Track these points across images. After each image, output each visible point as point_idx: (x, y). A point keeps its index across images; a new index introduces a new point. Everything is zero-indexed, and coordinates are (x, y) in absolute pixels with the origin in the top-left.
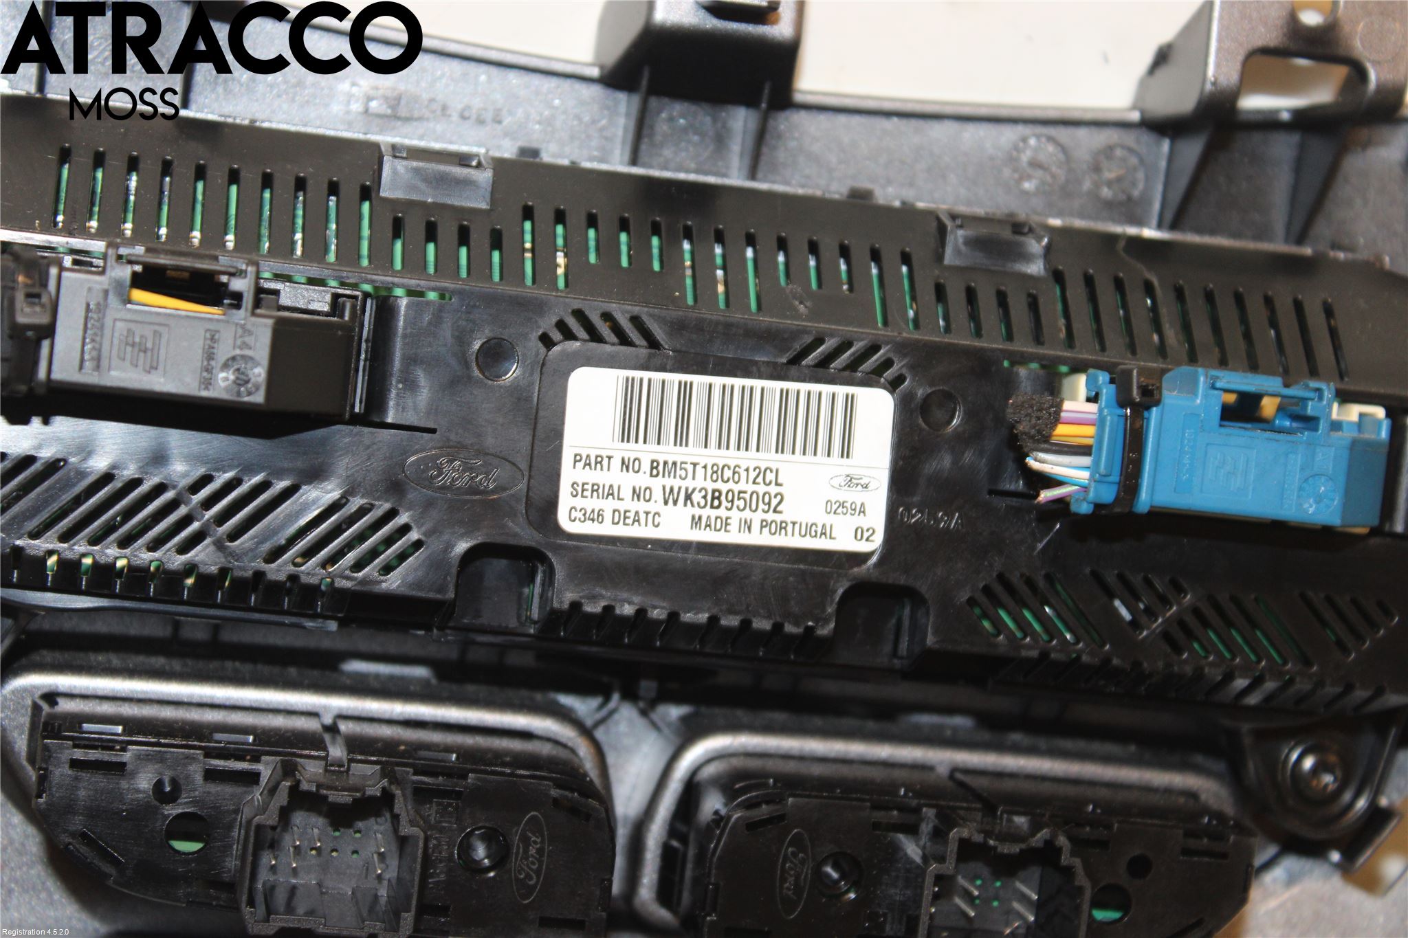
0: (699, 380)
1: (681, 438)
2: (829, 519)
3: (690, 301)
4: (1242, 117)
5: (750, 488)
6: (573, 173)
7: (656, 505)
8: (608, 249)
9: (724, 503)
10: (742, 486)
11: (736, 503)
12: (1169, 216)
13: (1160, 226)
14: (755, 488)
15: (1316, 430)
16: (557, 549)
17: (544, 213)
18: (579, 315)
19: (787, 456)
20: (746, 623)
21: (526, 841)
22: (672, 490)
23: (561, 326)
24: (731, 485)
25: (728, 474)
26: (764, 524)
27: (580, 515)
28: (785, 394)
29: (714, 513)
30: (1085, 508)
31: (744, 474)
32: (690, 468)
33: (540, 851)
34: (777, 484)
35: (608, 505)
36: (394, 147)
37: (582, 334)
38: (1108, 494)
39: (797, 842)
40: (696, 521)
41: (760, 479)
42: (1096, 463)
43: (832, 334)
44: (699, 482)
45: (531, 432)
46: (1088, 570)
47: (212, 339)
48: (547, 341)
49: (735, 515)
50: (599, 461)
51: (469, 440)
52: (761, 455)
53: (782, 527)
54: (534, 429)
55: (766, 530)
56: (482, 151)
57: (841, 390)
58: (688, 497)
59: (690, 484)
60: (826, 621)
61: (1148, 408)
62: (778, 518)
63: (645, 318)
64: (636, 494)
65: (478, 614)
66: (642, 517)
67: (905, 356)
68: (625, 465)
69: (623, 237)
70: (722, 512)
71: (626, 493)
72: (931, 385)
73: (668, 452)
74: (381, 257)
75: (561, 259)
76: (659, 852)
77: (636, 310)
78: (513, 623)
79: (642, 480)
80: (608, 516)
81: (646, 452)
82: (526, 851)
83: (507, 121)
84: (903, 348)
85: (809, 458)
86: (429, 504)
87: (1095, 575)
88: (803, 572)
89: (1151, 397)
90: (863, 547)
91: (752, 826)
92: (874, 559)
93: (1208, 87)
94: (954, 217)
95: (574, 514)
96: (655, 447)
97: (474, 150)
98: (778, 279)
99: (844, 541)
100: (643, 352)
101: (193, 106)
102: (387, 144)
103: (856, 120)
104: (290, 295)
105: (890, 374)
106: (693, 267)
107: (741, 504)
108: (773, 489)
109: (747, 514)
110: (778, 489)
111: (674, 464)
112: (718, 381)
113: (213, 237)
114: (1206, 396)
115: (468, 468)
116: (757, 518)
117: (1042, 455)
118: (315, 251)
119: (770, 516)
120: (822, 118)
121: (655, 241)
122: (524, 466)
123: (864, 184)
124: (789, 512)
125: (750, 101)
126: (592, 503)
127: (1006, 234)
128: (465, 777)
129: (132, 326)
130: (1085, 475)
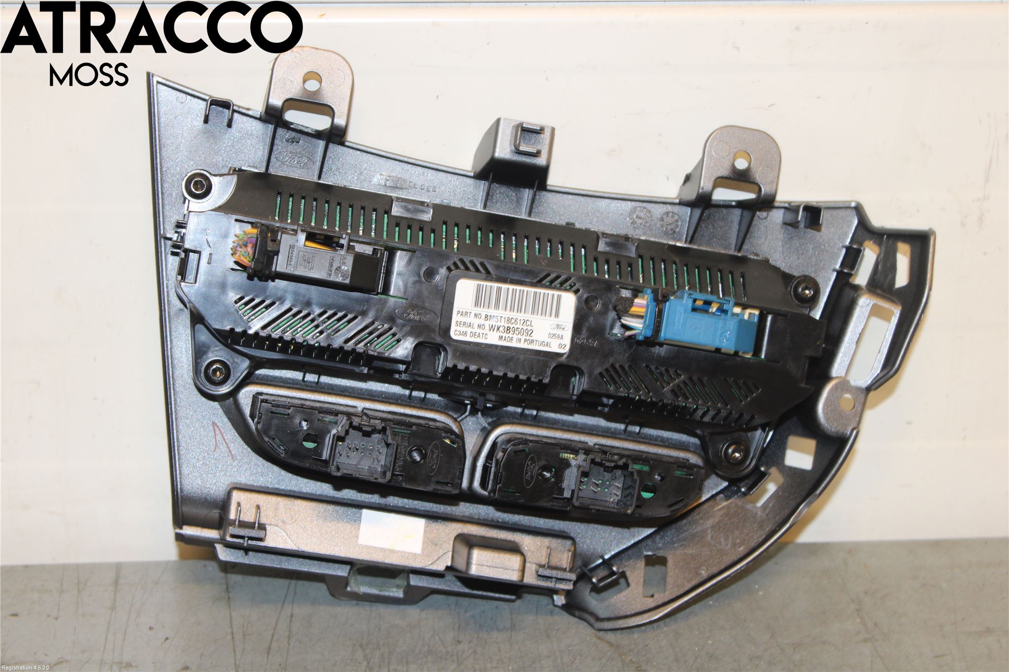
0: (504, 286)
1: (497, 306)
2: (550, 340)
3: (502, 258)
4: (713, 203)
5: (521, 327)
6: (462, 210)
7: (486, 331)
8: (473, 237)
9: (511, 332)
10: (518, 326)
11: (516, 332)
12: (689, 239)
13: (686, 242)
14: (523, 327)
15: (727, 315)
16: (450, 345)
17: (451, 223)
18: (462, 261)
19: (535, 316)
20: (517, 376)
21: (433, 452)
22: (492, 326)
23: (455, 264)
24: (514, 325)
25: (513, 321)
26: (526, 340)
27: (458, 333)
28: (535, 293)
29: (507, 335)
30: (641, 338)
31: (519, 322)
32: (499, 318)
33: (438, 456)
34: (531, 326)
35: (469, 330)
36: (397, 197)
37: (462, 267)
38: (649, 333)
39: (532, 459)
40: (501, 338)
41: (525, 324)
42: (645, 321)
43: (553, 272)
44: (502, 324)
45: (441, 302)
46: (644, 365)
47: (333, 259)
48: (449, 269)
49: (515, 337)
50: (466, 313)
51: (419, 303)
52: (525, 315)
53: (532, 341)
54: (443, 301)
55: (526, 343)
56: (428, 201)
57: (556, 293)
58: (498, 329)
59: (499, 324)
60: (546, 378)
61: (665, 302)
62: (531, 338)
63: (485, 263)
64: (479, 326)
65: (419, 370)
66: (481, 335)
67: (580, 282)
68: (476, 315)
69: (479, 233)
70: (510, 335)
71: (476, 326)
72: (589, 293)
73: (492, 312)
74: (391, 234)
75: (456, 242)
76: (481, 468)
77: (482, 260)
78: (431, 374)
79: (482, 321)
80: (468, 334)
81: (483, 311)
82: (432, 456)
83: (438, 190)
84: (581, 279)
85: (543, 317)
86: (404, 326)
87: (647, 366)
88: (539, 360)
89: (665, 299)
90: (561, 351)
91: (516, 452)
92: (565, 356)
93: (700, 191)
94: (603, 234)
95: (456, 332)
96: (487, 310)
97: (426, 200)
98: (536, 252)
99: (554, 348)
100: (484, 276)
101: (322, 179)
102: (394, 197)
103: (570, 197)
104: (359, 248)
105: (574, 288)
106: (504, 248)
107: (517, 332)
108: (529, 328)
109: (519, 336)
110: (531, 328)
111: (494, 316)
112: (511, 287)
113: (331, 224)
114: (686, 301)
115: (418, 314)
116: (523, 338)
117: (626, 318)
118: (367, 231)
119: (528, 338)
120: (558, 195)
121: (491, 235)
122: (439, 315)
123: (571, 221)
124: (534, 337)
125: (530, 186)
126: (463, 329)
127: (622, 241)
128: (412, 427)
129: (305, 254)
130: (641, 326)
